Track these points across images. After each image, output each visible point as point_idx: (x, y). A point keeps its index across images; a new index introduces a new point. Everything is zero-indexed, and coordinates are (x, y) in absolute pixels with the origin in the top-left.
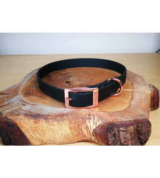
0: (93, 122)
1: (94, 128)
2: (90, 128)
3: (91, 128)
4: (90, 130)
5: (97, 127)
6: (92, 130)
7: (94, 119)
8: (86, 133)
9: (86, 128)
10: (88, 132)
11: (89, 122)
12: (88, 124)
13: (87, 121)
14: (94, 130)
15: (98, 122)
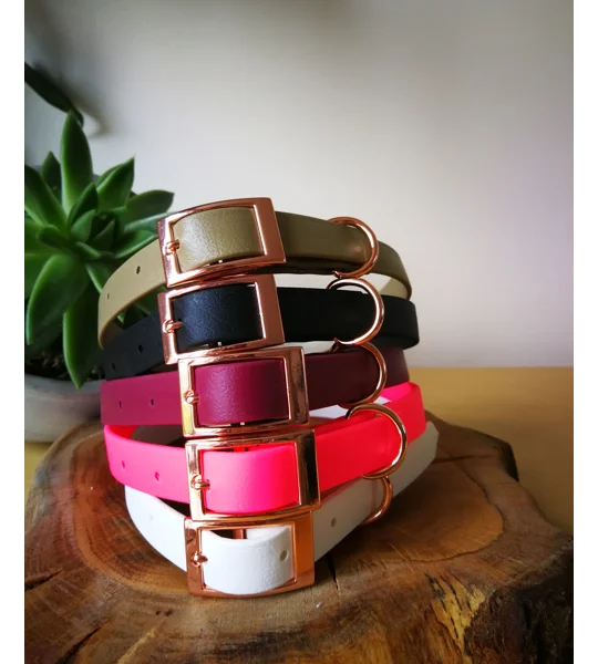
0: (455, 602)
1: (466, 622)
3: (457, 626)
4: (454, 637)
6: (461, 632)
7: (454, 593)
8: (442, 652)
9: (441, 634)
10: (447, 646)
11: (444, 607)
12: (444, 617)
13: (436, 604)
14: (467, 630)
15: (472, 598)
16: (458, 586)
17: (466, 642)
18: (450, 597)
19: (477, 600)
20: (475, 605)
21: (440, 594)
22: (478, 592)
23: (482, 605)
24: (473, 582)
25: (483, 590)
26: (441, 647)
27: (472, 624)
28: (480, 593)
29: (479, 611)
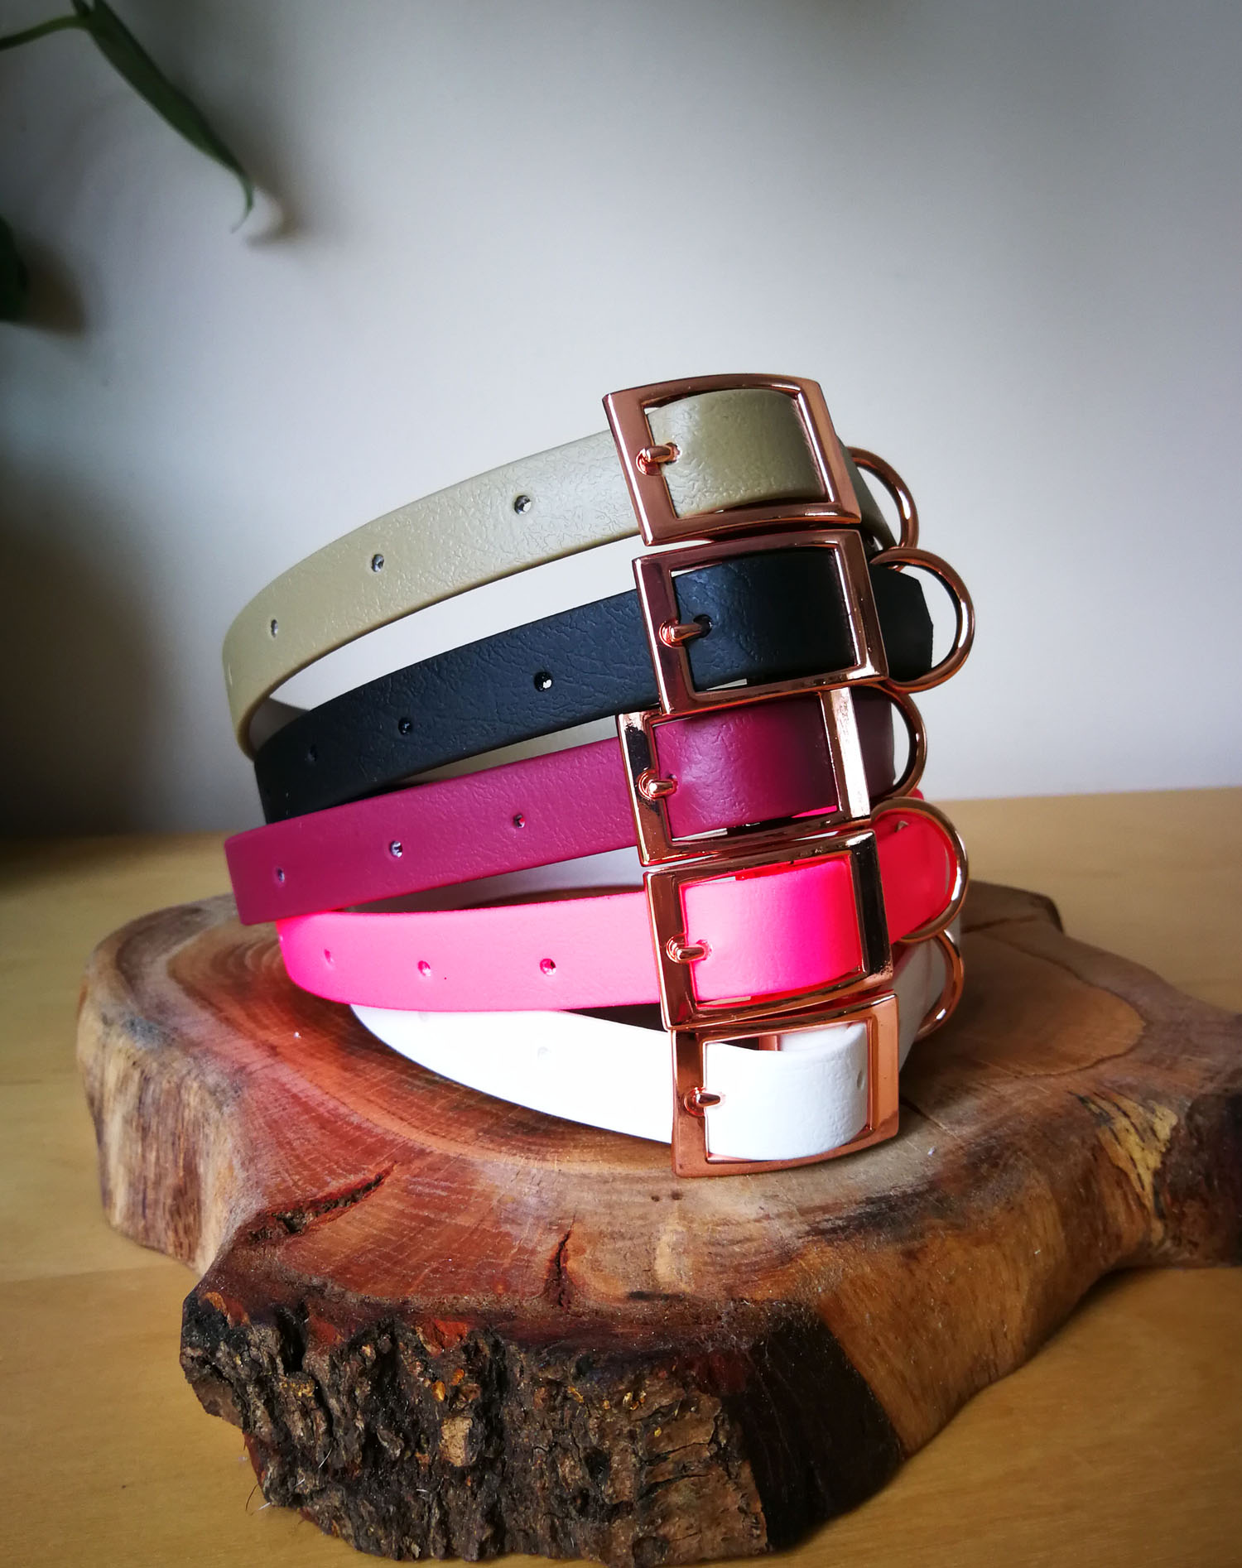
0: (1132, 1130)
1: (1154, 1161)
2: (1133, 1177)
3: (1142, 1170)
4: (1138, 1189)
5: (1169, 1151)
6: (1148, 1179)
7: (1126, 1115)
8: (1122, 1217)
9: (1119, 1184)
10: (1128, 1206)
11: (1117, 1138)
12: (1119, 1154)
13: (1105, 1136)
14: (1157, 1174)
15: (1157, 1121)
16: (1128, 1104)
17: (1156, 1193)
18: (1122, 1123)
19: (1166, 1122)
20: (1164, 1129)
21: (1104, 1119)
22: (1163, 1110)
23: (1175, 1129)
24: (1150, 1098)
25: (1170, 1104)
26: (1122, 1209)
27: (1163, 1163)
28: (1167, 1112)
29: (1171, 1140)
